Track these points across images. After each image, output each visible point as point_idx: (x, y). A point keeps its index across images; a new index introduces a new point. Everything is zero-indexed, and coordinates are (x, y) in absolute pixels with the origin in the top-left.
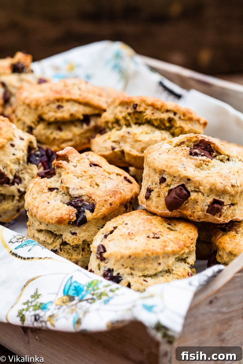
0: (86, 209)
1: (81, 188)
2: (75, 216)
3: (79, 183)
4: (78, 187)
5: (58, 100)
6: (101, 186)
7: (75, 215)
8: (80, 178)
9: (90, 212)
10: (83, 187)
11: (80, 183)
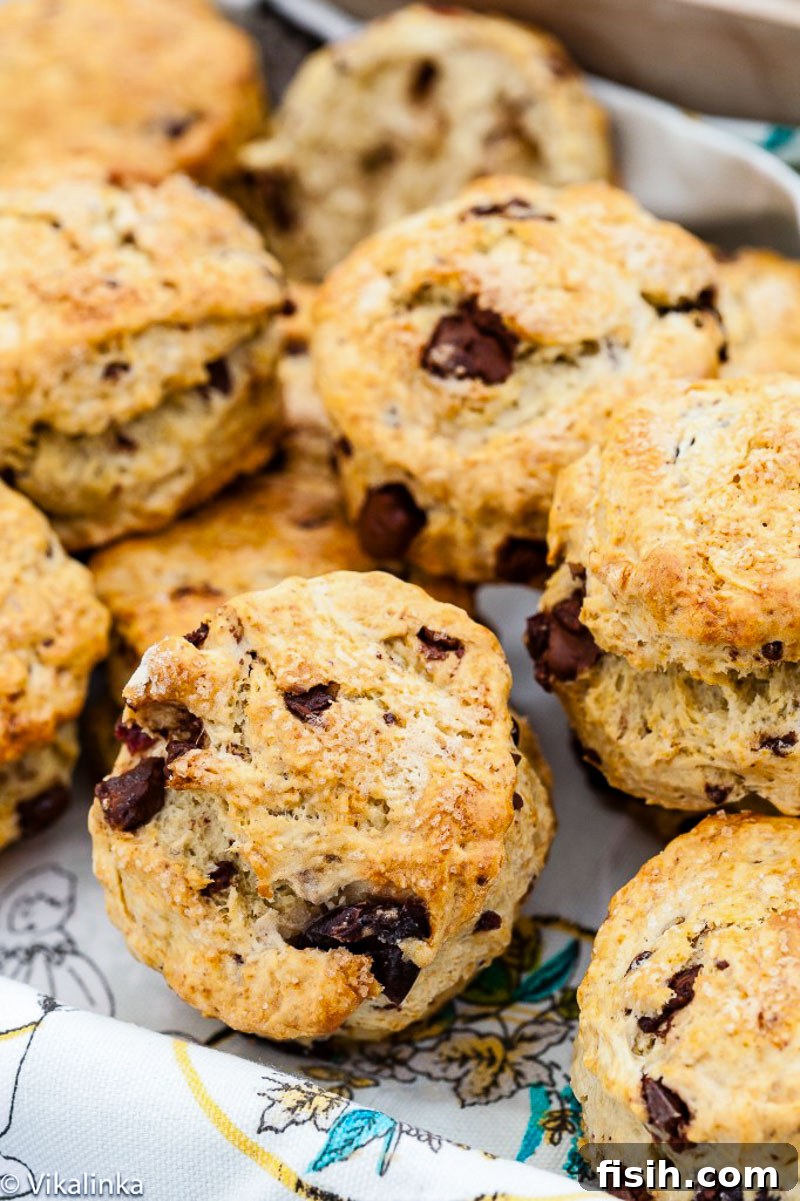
0: (398, 941)
1: (330, 858)
2: (376, 982)
3: (310, 834)
4: (319, 860)
5: (102, 347)
6: (395, 799)
7: (372, 979)
8: (297, 811)
9: (421, 939)
10: (336, 853)
11: (315, 838)
